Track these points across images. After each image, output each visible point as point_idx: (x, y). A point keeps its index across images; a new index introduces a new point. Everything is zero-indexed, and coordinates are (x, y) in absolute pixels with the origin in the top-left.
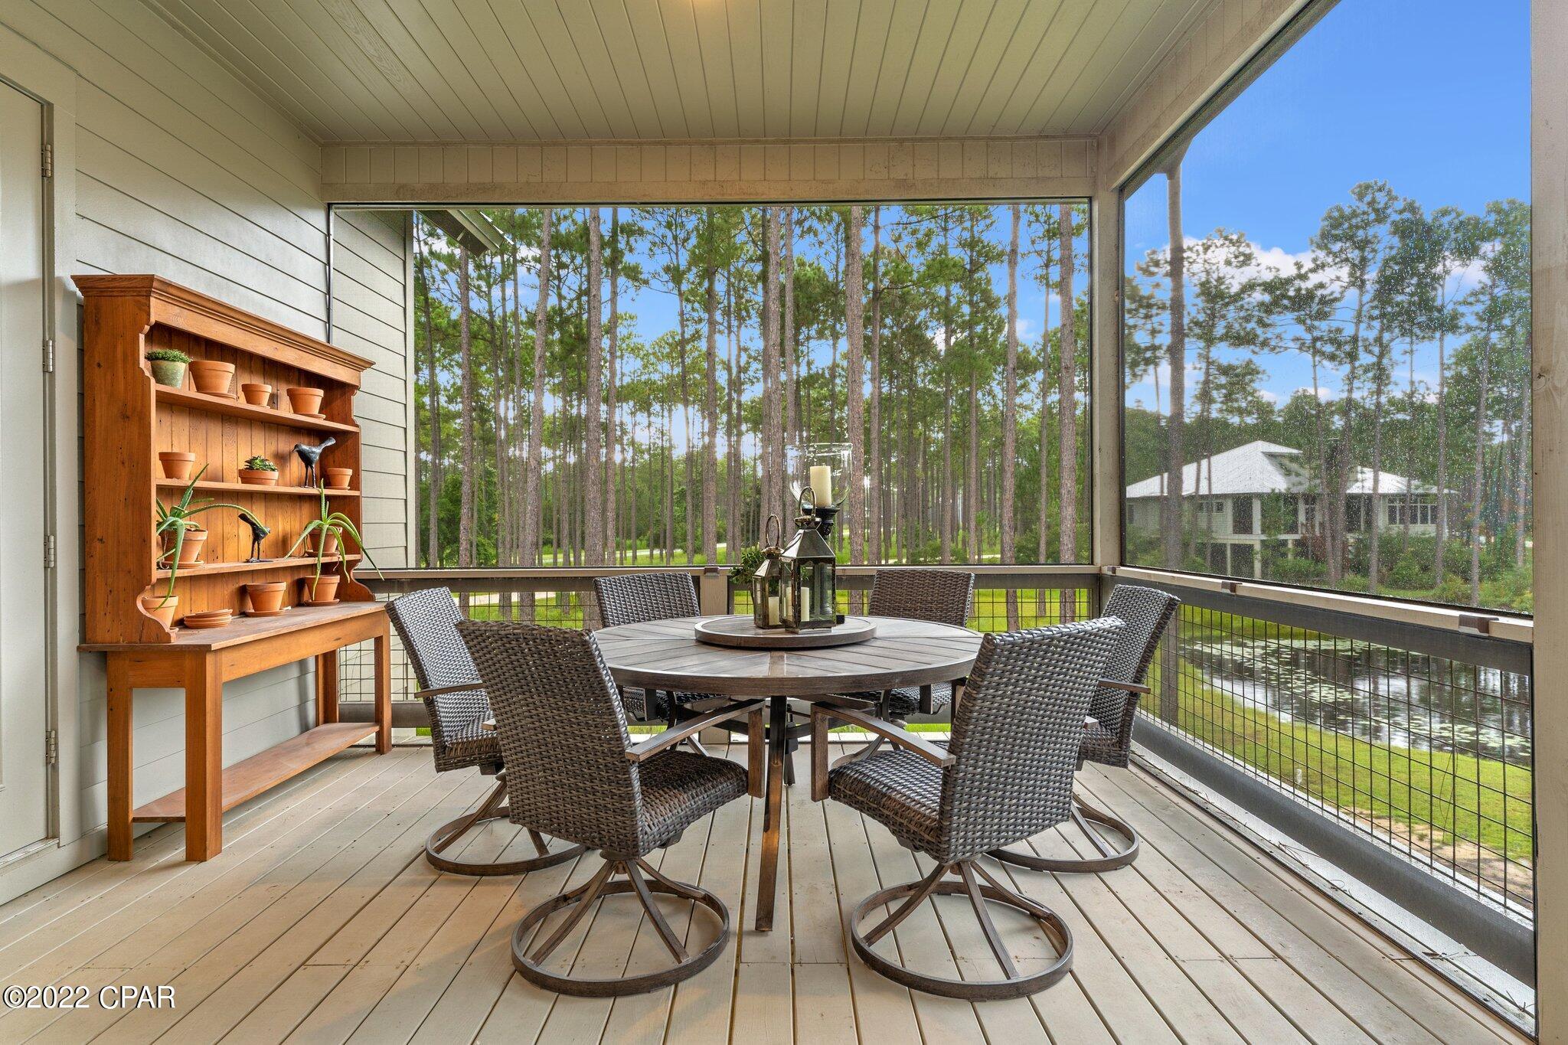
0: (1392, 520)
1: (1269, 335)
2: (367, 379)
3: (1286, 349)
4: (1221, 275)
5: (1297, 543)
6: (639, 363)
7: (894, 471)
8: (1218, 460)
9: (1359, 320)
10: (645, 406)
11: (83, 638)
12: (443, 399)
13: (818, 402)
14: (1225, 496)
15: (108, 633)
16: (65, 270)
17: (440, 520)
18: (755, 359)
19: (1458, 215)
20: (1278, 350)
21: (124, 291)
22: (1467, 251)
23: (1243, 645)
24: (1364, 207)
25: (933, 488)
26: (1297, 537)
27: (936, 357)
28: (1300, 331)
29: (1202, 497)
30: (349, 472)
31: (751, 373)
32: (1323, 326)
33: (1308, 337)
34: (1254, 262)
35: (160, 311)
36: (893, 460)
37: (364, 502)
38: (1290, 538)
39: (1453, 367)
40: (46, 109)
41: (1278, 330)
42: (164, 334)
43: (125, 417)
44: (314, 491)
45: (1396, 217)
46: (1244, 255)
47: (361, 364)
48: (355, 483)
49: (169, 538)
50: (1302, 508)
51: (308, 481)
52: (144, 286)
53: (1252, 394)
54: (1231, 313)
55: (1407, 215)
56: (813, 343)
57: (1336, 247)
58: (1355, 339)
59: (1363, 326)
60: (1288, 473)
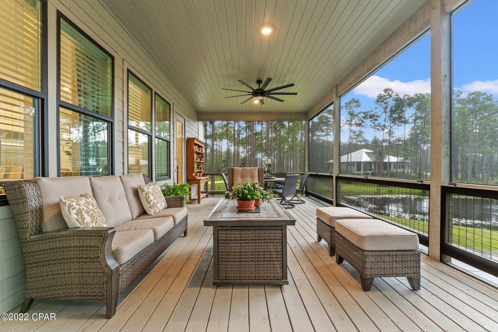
0: (395, 168)
1: (364, 124)
3: (368, 127)
4: (353, 110)
5: (372, 173)
7: (276, 155)
8: (353, 154)
9: (385, 121)
11: (187, 178)
13: (258, 139)
14: (354, 162)
15: (189, 178)
16: (186, 137)
18: (243, 129)
19: (409, 96)
20: (366, 128)
21: (192, 139)
22: (410, 105)
23: (355, 196)
24: (386, 94)
25: (285, 160)
26: (372, 172)
27: (286, 129)
28: (371, 123)
29: (349, 162)
30: (203, 159)
31: (242, 132)
32: (376, 122)
33: (373, 125)
34: (361, 107)
35: (196, 142)
36: (275, 153)
38: (370, 172)
39: (411, 131)
40: (185, 119)
41: (366, 123)
42: (196, 145)
43: (192, 153)
44: (201, 161)
45: (393, 97)
46: (359, 105)
47: (204, 144)
50: (373, 165)
52: (194, 139)
53: (363, 137)
54: (356, 118)
55: (396, 96)
56: (256, 125)
57: (380, 103)
58: (384, 126)
59: (386, 122)
60: (370, 157)
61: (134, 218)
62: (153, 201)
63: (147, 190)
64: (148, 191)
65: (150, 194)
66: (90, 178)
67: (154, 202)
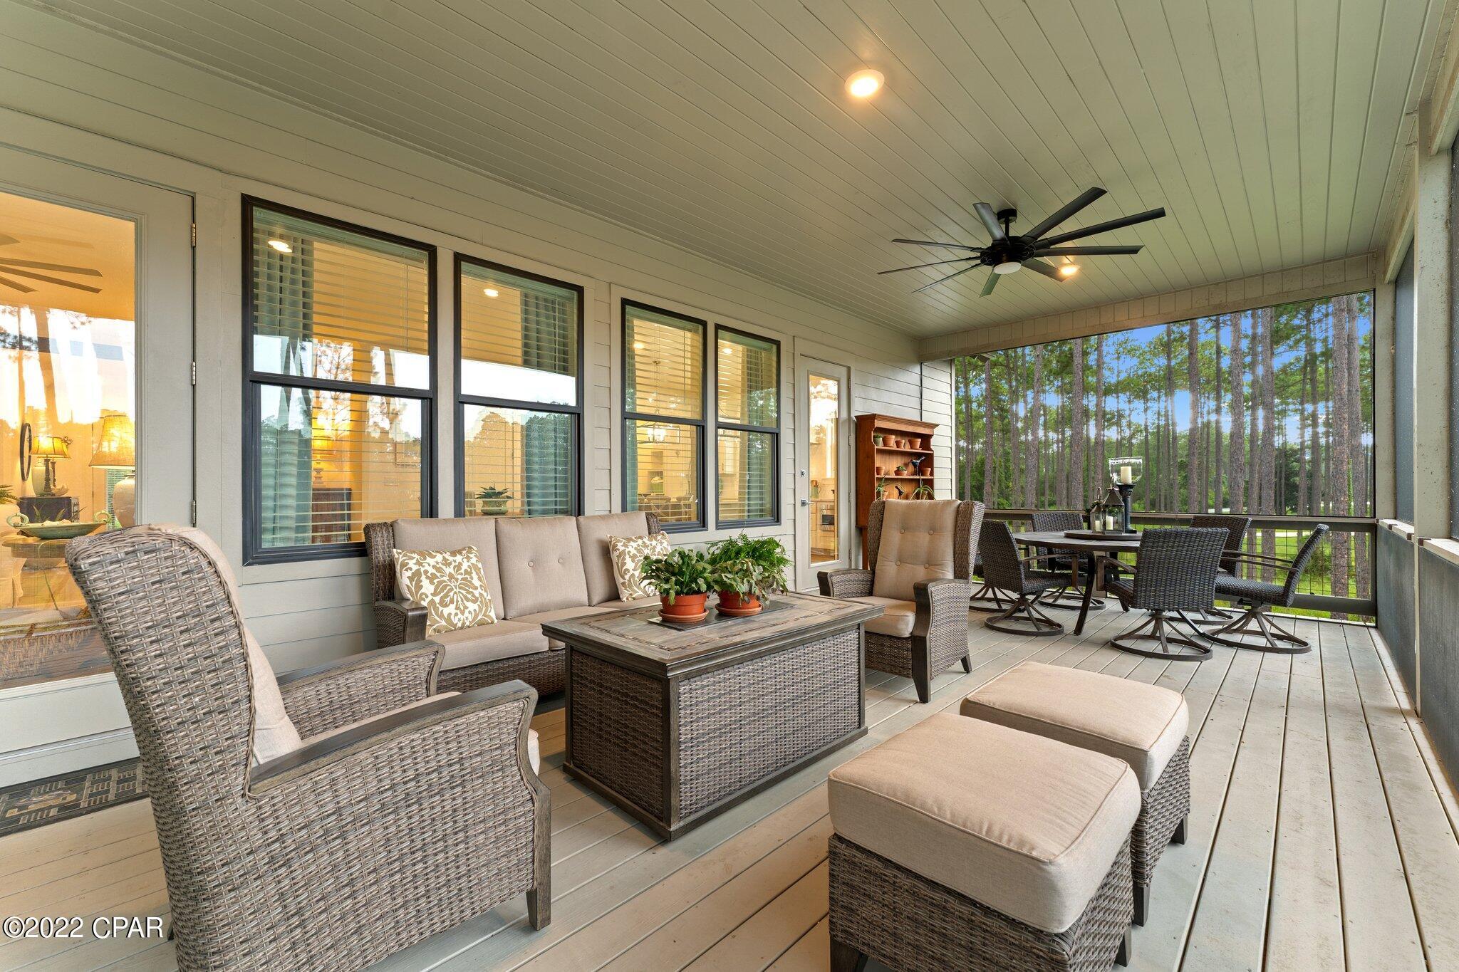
2: (936, 431)
6: (1135, 361)
10: (1143, 394)
11: (857, 524)
12: (974, 405)
16: (853, 414)
17: (972, 487)
21: (868, 418)
30: (930, 469)
35: (878, 424)
37: (935, 481)
40: (849, 369)
42: (878, 429)
43: (868, 457)
44: (918, 477)
47: (933, 426)
48: (932, 474)
49: (879, 493)
51: (915, 474)
52: (872, 417)
61: (595, 602)
62: (631, 572)
63: (622, 549)
64: (624, 551)
65: (627, 557)
66: (496, 522)
67: (633, 575)
